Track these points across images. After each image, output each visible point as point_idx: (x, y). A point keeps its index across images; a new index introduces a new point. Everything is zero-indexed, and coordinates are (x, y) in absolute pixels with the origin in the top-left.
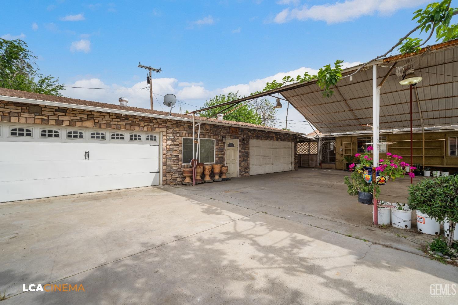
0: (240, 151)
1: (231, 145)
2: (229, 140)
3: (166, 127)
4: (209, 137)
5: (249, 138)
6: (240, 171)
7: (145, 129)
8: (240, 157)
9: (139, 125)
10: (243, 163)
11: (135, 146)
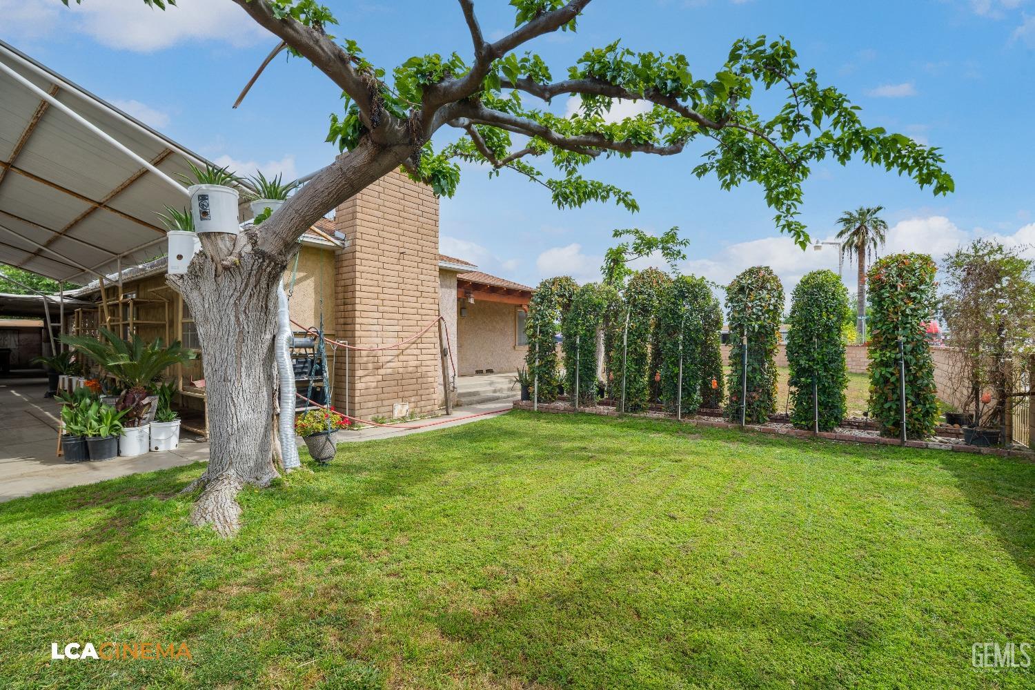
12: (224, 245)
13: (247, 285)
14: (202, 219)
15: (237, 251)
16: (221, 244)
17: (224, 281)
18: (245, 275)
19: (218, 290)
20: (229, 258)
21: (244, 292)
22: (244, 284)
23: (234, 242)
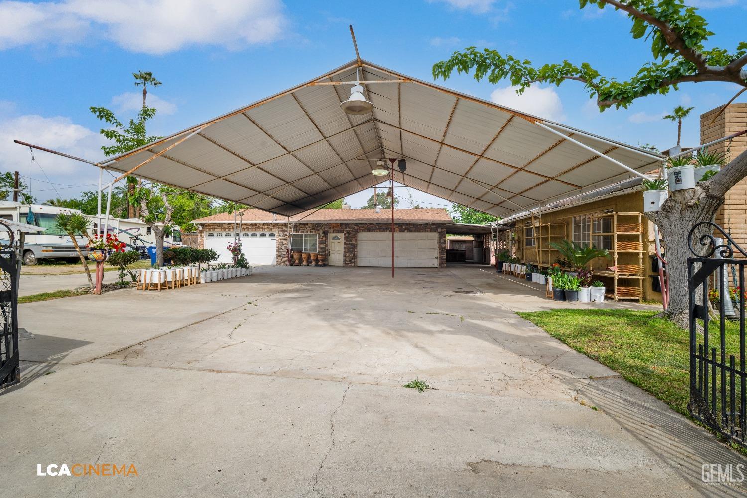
0: (345, 243)
1: (336, 238)
2: (332, 234)
3: (279, 228)
4: (312, 232)
5: (356, 231)
6: (345, 261)
7: (266, 230)
8: (345, 248)
9: (262, 228)
10: (348, 255)
11: (254, 239)
12: (688, 195)
13: (701, 214)
14: (676, 184)
15: (697, 196)
16: (686, 194)
17: (687, 214)
18: (700, 209)
19: (682, 218)
20: (692, 201)
21: (699, 217)
22: (699, 214)
23: (694, 192)
